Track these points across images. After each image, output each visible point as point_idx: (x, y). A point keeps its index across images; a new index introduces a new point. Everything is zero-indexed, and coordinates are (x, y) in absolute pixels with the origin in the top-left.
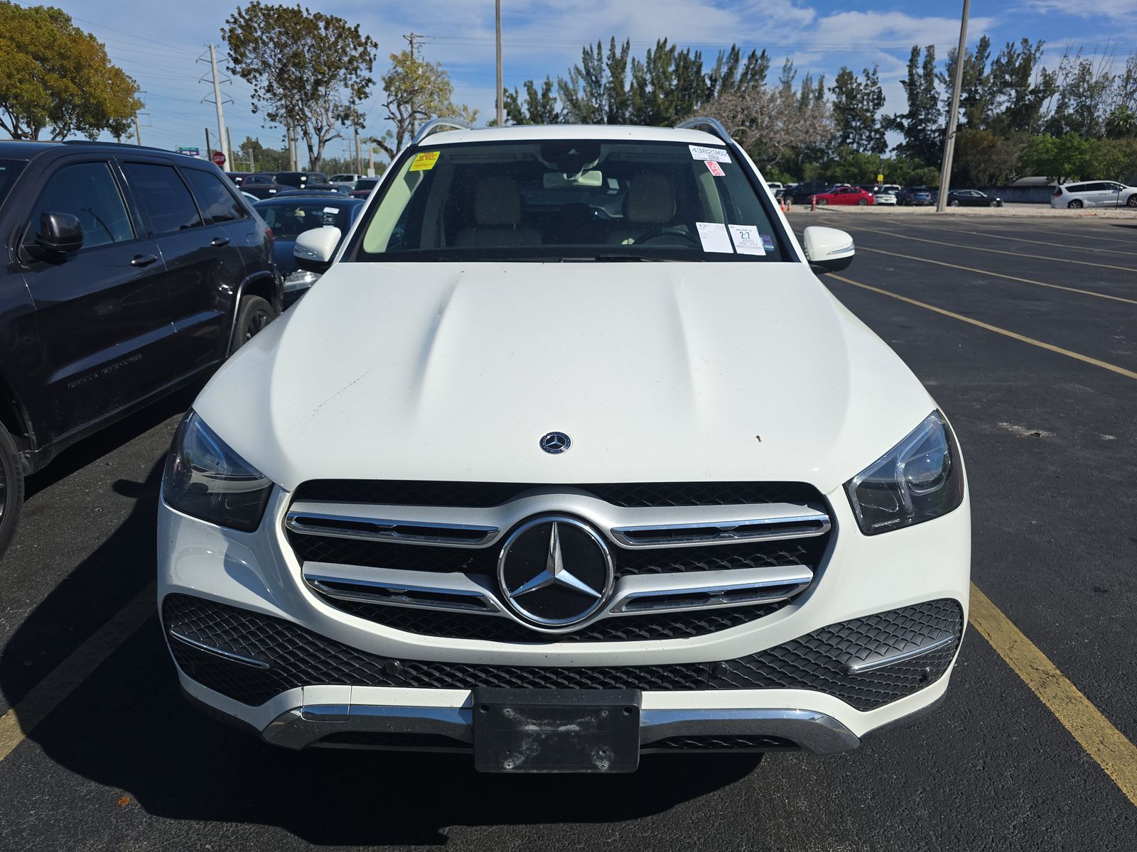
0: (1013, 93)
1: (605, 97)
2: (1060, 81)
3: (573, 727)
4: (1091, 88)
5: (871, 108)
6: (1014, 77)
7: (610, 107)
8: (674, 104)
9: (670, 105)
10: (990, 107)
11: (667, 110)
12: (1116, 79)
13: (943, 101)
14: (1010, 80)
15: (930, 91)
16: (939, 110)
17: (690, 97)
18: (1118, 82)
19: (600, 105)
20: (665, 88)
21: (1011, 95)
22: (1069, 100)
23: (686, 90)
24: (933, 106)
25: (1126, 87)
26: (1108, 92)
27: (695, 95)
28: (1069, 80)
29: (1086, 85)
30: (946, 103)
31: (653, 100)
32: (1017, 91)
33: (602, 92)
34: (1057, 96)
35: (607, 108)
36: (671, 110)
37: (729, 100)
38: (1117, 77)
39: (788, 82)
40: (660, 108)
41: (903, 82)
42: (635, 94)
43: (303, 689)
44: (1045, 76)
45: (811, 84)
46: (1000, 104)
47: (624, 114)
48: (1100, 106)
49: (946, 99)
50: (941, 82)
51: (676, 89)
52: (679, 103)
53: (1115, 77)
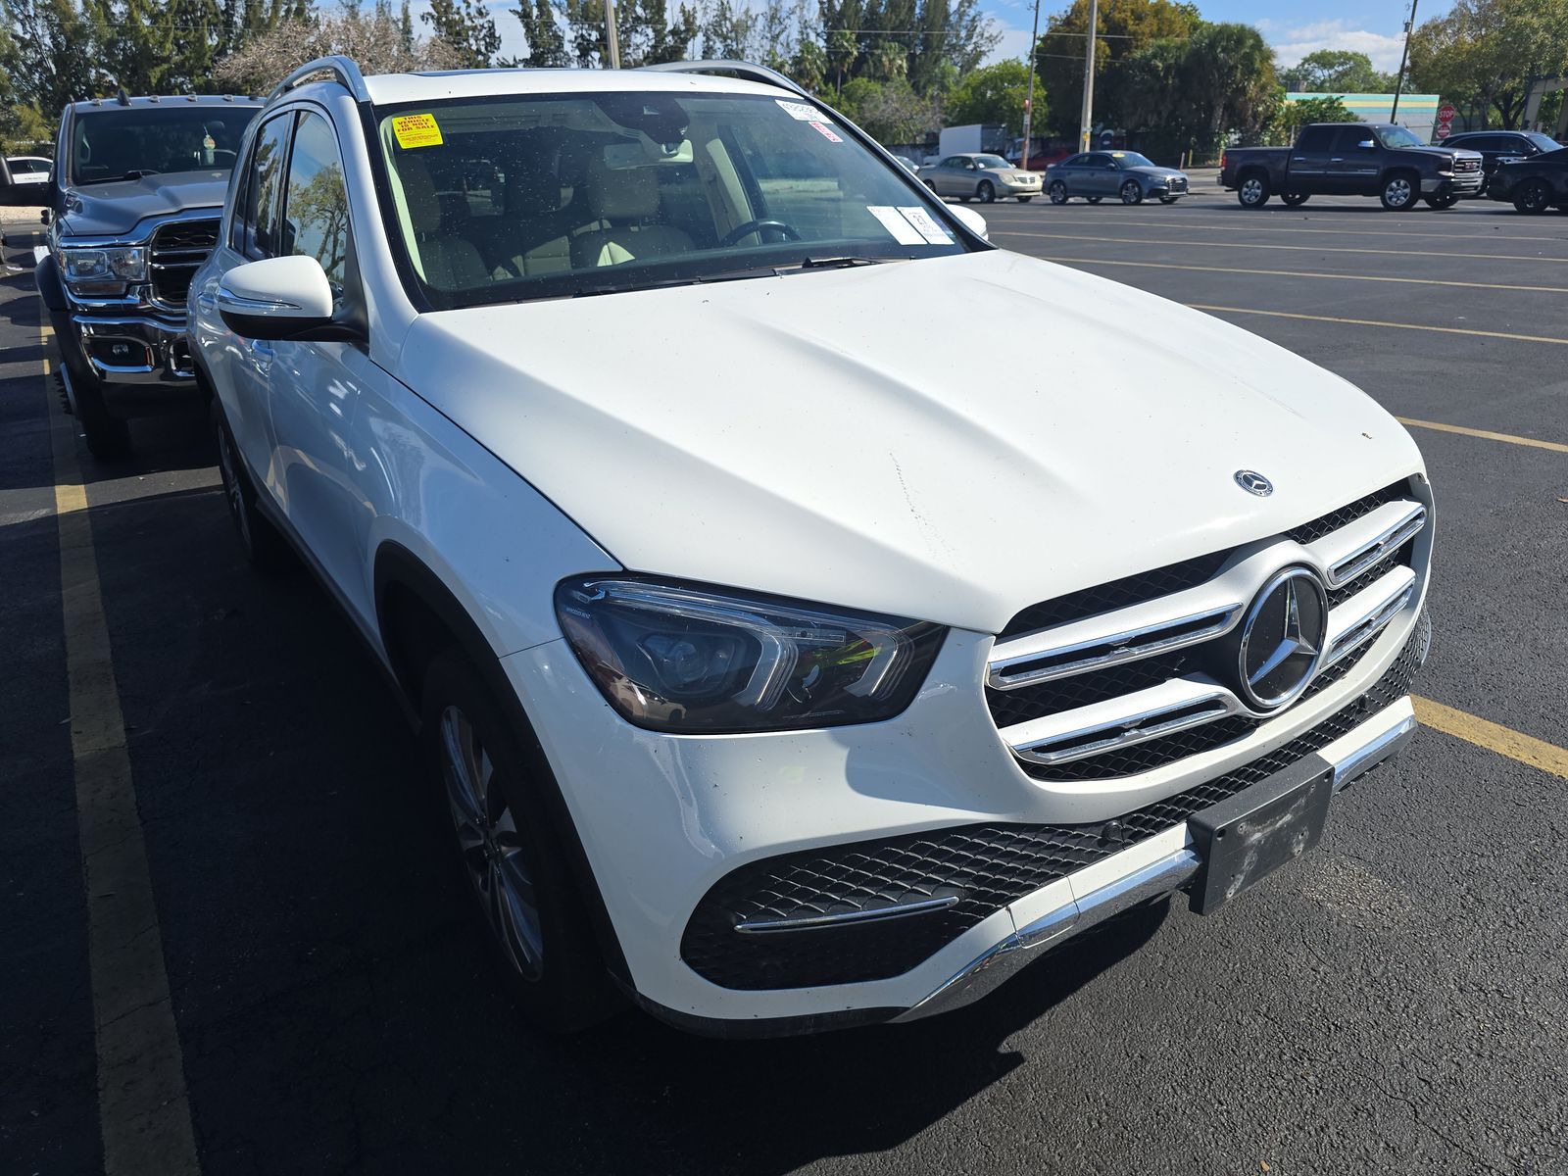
0: (650, 31)
1: (39, 21)
2: (700, 20)
3: (1288, 817)
4: (735, 28)
5: (483, 49)
6: (647, 11)
7: (53, 37)
8: (172, 35)
9: (166, 35)
10: (627, 51)
11: (161, 45)
12: (760, 18)
13: (570, 41)
14: (644, 15)
15: (551, 26)
16: (567, 54)
17: (196, 24)
18: (761, 23)
19: (33, 35)
20: (148, 9)
21: (647, 35)
22: (715, 43)
23: (185, 12)
24: (559, 47)
25: (770, 28)
26: (753, 33)
27: (205, 20)
28: (711, 19)
29: (728, 24)
30: (575, 45)
31: (132, 29)
32: (654, 31)
33: (32, 14)
34: (700, 38)
35: (47, 41)
36: (169, 46)
37: (297, 32)
38: (760, 16)
39: (353, 7)
40: (146, 42)
41: (515, 12)
42: (95, 18)
43: (1009, 910)
44: (683, 11)
45: (389, 11)
46: (638, 47)
47: (83, 52)
48: (747, 52)
49: (573, 39)
50: (562, 13)
51: (170, 10)
52: (180, 33)
53: (758, 15)
